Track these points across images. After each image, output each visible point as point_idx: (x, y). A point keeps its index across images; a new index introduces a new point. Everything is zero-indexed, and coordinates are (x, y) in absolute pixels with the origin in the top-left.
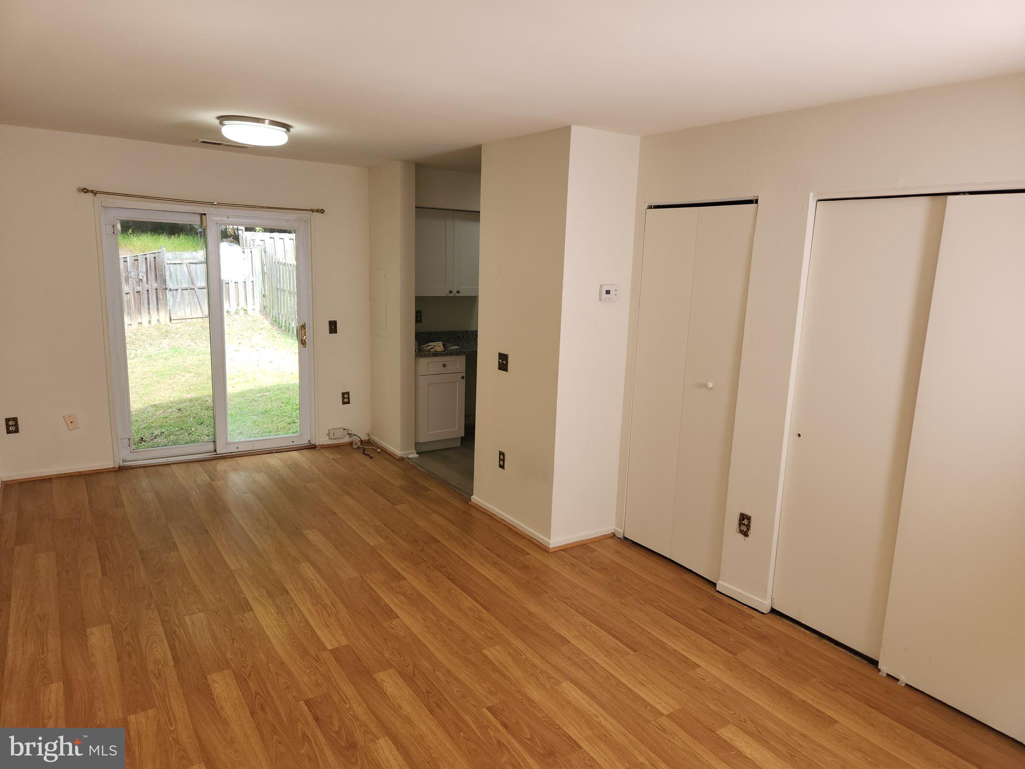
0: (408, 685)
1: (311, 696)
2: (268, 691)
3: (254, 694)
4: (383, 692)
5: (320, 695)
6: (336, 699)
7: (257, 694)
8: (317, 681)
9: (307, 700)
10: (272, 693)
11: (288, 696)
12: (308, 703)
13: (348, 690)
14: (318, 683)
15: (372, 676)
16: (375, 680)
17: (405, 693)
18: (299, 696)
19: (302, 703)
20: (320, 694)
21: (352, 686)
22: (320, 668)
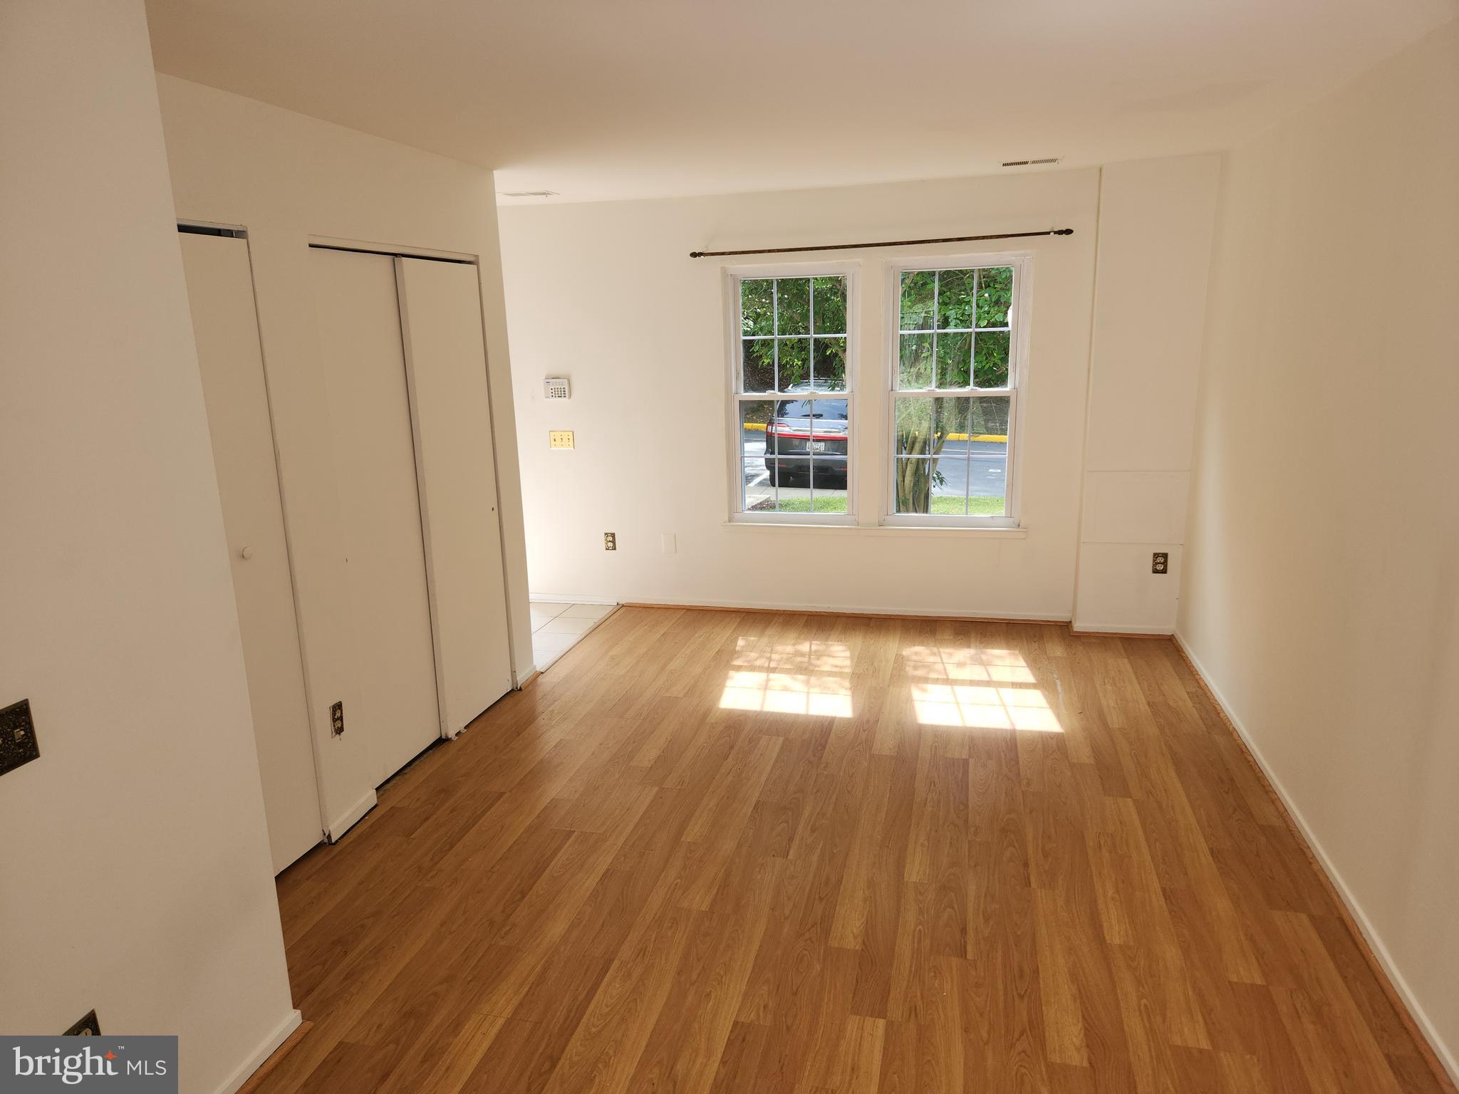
0: (833, 917)
1: (955, 961)
2: (1006, 994)
3: (1026, 1000)
4: (867, 923)
5: (943, 955)
6: (928, 942)
7: (1021, 997)
8: (935, 976)
9: (962, 957)
10: (1001, 987)
11: (982, 974)
12: (963, 954)
13: (905, 948)
14: (935, 972)
15: (862, 949)
16: (864, 942)
17: (846, 911)
18: (969, 967)
19: (970, 956)
20: (941, 957)
21: (897, 948)
22: (919, 994)
